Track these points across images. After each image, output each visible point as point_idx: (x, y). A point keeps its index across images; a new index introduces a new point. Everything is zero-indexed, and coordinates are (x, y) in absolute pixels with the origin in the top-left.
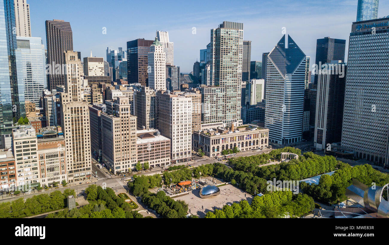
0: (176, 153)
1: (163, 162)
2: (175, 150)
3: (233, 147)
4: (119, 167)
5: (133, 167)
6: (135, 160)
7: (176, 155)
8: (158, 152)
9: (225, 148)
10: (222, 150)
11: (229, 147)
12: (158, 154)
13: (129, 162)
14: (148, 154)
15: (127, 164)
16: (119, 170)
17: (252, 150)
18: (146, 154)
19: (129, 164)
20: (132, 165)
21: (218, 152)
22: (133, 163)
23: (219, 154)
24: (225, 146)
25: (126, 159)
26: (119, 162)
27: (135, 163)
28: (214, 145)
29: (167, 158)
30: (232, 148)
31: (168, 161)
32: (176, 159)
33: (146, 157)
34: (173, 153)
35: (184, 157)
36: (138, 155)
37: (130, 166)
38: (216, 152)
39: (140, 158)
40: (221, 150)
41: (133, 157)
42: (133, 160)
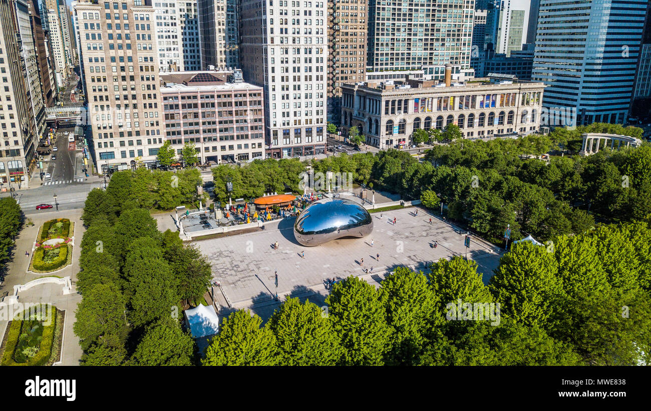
0: (280, 127)
1: (243, 151)
2: (277, 121)
3: (445, 124)
4: (111, 155)
5: (154, 158)
6: (159, 136)
7: (280, 134)
8: (226, 122)
9: (422, 127)
10: (414, 131)
11: (434, 125)
12: (226, 126)
13: (139, 143)
14: (197, 124)
15: (136, 148)
16: (111, 162)
17: (495, 135)
18: (191, 124)
19: (140, 147)
20: (152, 152)
21: (402, 136)
22: (153, 146)
23: (404, 140)
24: (423, 120)
25: (130, 134)
26: (108, 140)
27: (158, 146)
28: (390, 117)
29: (257, 141)
30: (440, 128)
31: (257, 150)
32: (280, 145)
33: (191, 132)
34: (272, 127)
35: (305, 141)
36: (168, 126)
37: (146, 153)
38: (396, 136)
39: (174, 133)
40: (409, 130)
41: (150, 129)
42: (151, 137)
